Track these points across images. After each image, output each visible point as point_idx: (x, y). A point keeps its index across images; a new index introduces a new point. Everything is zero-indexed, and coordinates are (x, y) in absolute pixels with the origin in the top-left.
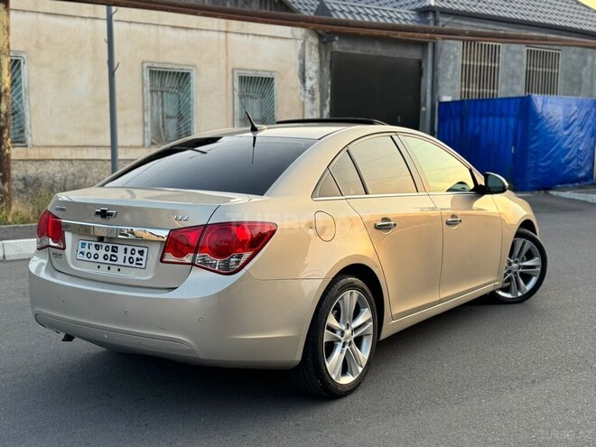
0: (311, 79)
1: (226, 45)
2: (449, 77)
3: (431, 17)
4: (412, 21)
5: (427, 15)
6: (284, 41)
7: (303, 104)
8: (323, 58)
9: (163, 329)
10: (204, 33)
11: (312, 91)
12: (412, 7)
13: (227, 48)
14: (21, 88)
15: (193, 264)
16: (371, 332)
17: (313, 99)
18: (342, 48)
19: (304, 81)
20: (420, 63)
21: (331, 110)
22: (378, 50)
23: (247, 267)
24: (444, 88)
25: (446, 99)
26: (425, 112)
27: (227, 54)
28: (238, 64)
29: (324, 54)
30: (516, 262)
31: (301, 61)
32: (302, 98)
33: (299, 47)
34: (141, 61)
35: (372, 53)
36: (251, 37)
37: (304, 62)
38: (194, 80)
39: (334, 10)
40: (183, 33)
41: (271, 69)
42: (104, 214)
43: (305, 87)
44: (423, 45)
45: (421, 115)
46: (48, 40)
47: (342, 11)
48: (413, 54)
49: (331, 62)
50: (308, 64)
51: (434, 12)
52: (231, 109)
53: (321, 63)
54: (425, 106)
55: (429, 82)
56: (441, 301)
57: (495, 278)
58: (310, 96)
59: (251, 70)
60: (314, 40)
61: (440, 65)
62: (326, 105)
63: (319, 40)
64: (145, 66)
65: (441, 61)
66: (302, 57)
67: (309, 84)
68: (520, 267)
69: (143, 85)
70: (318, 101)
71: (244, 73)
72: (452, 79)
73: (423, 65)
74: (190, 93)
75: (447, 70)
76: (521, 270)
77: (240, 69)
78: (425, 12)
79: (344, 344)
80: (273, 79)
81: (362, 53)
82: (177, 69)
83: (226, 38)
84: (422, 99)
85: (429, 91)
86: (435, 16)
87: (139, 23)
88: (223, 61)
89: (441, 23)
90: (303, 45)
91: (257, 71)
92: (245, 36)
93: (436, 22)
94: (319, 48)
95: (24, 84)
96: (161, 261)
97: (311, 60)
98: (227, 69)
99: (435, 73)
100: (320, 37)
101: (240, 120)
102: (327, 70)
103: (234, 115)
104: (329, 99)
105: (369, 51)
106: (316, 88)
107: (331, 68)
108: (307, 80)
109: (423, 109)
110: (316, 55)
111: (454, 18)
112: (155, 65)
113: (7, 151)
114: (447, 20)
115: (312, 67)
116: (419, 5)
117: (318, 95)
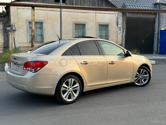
0: (120, 25)
1: (96, 16)
2: (164, 23)
3: (158, 6)
4: (152, 7)
5: (156, 6)
6: (112, 15)
7: (117, 31)
8: (124, 19)
9: (22, 84)
10: (90, 14)
11: (120, 28)
12: (153, 3)
13: (96, 17)
14: (43, 29)
15: (28, 70)
16: (79, 89)
17: (120, 30)
18: (130, 16)
19: (117, 25)
20: (155, 19)
21: (126, 33)
22: (141, 16)
23: (38, 71)
24: (162, 26)
25: (162, 29)
26: (156, 33)
27: (96, 19)
28: (99, 21)
29: (124, 18)
30: (141, 75)
31: (117, 20)
32: (117, 30)
33: (117, 16)
34: (72, 21)
35: (139, 17)
36: (102, 14)
37: (118, 20)
38: (86, 26)
39: (127, 5)
40: (84, 14)
41: (108, 22)
42: (15, 58)
43: (118, 27)
44: (155, 14)
45: (155, 34)
46: (49, 17)
47: (129, 6)
48: (152, 16)
49: (126, 20)
50: (119, 21)
51: (159, 4)
52: (96, 33)
53: (123, 20)
54: (156, 31)
55: (157, 24)
56: (107, 84)
57: (131, 79)
58: (119, 29)
59: (102, 23)
60: (121, 14)
61: (161, 19)
62: (124, 32)
63: (123, 14)
64: (74, 23)
65: (161, 18)
66: (117, 19)
67: (119, 26)
68: (142, 77)
69: (73, 28)
70: (122, 31)
71: (100, 24)
72: (165, 24)
73: (156, 19)
74: (85, 29)
75: (163, 21)
76: (143, 77)
77: (99, 23)
78: (156, 4)
79: (69, 91)
80: (108, 25)
81: (136, 17)
82: (82, 23)
83: (96, 15)
84: (155, 30)
85: (157, 27)
86: (159, 6)
87: (72, 12)
88: (95, 21)
89: (161, 8)
90: (118, 15)
91: (104, 23)
92: (101, 14)
93: (159, 7)
94: (122, 16)
95: (44, 28)
96: (23, 69)
97: (120, 19)
98: (96, 23)
99: (159, 22)
100: (123, 13)
101: (99, 36)
102: (125, 22)
103: (97, 35)
104: (125, 30)
105: (138, 16)
106: (121, 27)
107: (126, 21)
108: (119, 25)
109: (155, 32)
110: (121, 18)
111: (165, 6)
112: (76, 22)
113: (33, 44)
114: (163, 6)
115: (120, 21)
116: (155, 3)
117: (122, 29)
